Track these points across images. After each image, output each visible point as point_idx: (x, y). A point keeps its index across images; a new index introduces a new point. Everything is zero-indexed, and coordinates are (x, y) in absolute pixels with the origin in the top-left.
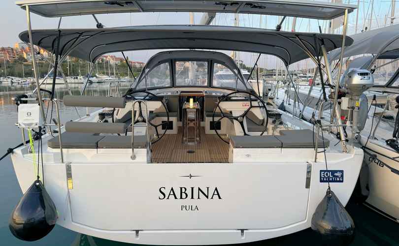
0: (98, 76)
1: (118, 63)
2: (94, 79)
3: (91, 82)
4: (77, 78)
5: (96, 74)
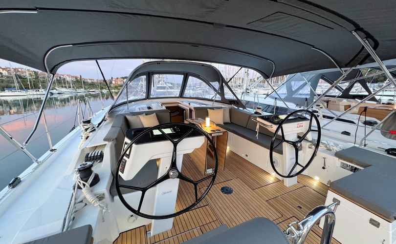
2: (54, 91)
3: (52, 94)
4: (38, 91)
5: (56, 88)
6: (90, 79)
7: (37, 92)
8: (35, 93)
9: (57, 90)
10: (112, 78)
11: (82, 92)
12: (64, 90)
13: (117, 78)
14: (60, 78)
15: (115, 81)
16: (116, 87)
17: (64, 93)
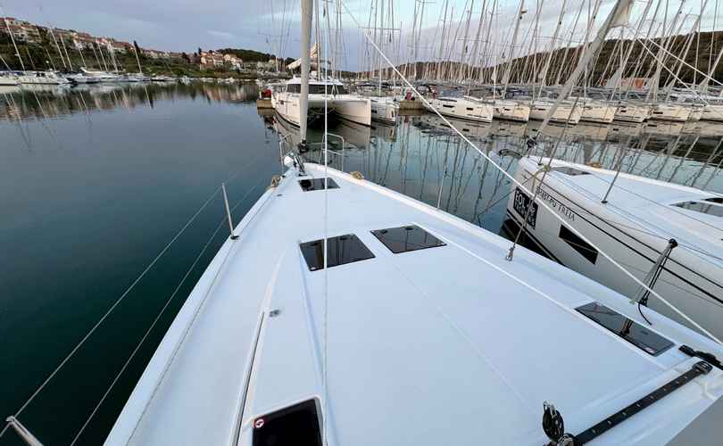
0: (86, 71)
1: (122, 50)
2: (78, 77)
3: (74, 83)
4: (43, 75)
5: (82, 68)
6: (154, 52)
7: (41, 78)
8: (36, 80)
9: (84, 74)
10: (200, 51)
11: (138, 79)
12: (99, 75)
13: (211, 52)
14: (95, 45)
15: (206, 57)
16: (209, 73)
17: (101, 82)
